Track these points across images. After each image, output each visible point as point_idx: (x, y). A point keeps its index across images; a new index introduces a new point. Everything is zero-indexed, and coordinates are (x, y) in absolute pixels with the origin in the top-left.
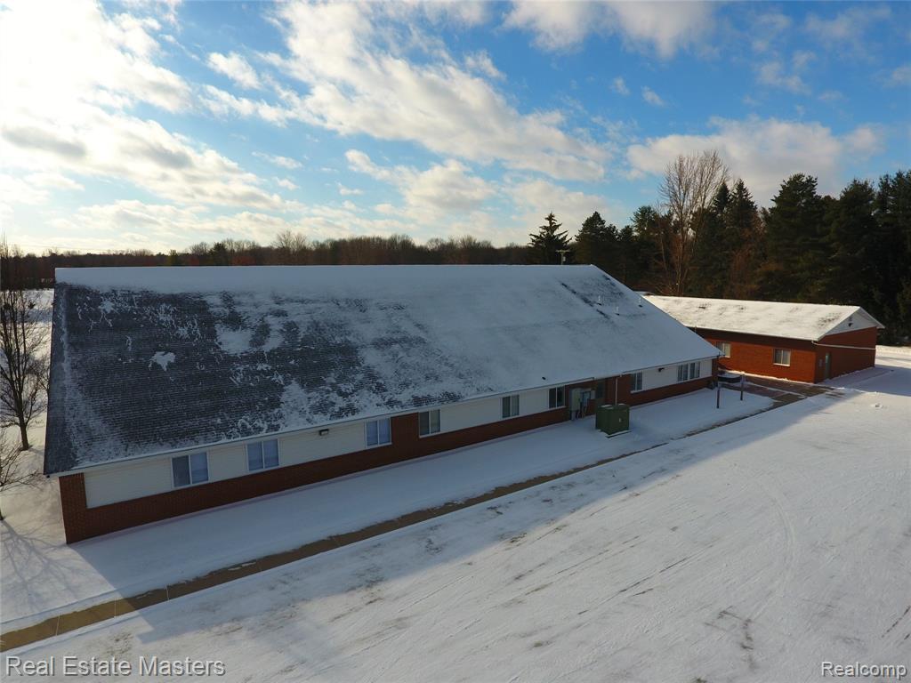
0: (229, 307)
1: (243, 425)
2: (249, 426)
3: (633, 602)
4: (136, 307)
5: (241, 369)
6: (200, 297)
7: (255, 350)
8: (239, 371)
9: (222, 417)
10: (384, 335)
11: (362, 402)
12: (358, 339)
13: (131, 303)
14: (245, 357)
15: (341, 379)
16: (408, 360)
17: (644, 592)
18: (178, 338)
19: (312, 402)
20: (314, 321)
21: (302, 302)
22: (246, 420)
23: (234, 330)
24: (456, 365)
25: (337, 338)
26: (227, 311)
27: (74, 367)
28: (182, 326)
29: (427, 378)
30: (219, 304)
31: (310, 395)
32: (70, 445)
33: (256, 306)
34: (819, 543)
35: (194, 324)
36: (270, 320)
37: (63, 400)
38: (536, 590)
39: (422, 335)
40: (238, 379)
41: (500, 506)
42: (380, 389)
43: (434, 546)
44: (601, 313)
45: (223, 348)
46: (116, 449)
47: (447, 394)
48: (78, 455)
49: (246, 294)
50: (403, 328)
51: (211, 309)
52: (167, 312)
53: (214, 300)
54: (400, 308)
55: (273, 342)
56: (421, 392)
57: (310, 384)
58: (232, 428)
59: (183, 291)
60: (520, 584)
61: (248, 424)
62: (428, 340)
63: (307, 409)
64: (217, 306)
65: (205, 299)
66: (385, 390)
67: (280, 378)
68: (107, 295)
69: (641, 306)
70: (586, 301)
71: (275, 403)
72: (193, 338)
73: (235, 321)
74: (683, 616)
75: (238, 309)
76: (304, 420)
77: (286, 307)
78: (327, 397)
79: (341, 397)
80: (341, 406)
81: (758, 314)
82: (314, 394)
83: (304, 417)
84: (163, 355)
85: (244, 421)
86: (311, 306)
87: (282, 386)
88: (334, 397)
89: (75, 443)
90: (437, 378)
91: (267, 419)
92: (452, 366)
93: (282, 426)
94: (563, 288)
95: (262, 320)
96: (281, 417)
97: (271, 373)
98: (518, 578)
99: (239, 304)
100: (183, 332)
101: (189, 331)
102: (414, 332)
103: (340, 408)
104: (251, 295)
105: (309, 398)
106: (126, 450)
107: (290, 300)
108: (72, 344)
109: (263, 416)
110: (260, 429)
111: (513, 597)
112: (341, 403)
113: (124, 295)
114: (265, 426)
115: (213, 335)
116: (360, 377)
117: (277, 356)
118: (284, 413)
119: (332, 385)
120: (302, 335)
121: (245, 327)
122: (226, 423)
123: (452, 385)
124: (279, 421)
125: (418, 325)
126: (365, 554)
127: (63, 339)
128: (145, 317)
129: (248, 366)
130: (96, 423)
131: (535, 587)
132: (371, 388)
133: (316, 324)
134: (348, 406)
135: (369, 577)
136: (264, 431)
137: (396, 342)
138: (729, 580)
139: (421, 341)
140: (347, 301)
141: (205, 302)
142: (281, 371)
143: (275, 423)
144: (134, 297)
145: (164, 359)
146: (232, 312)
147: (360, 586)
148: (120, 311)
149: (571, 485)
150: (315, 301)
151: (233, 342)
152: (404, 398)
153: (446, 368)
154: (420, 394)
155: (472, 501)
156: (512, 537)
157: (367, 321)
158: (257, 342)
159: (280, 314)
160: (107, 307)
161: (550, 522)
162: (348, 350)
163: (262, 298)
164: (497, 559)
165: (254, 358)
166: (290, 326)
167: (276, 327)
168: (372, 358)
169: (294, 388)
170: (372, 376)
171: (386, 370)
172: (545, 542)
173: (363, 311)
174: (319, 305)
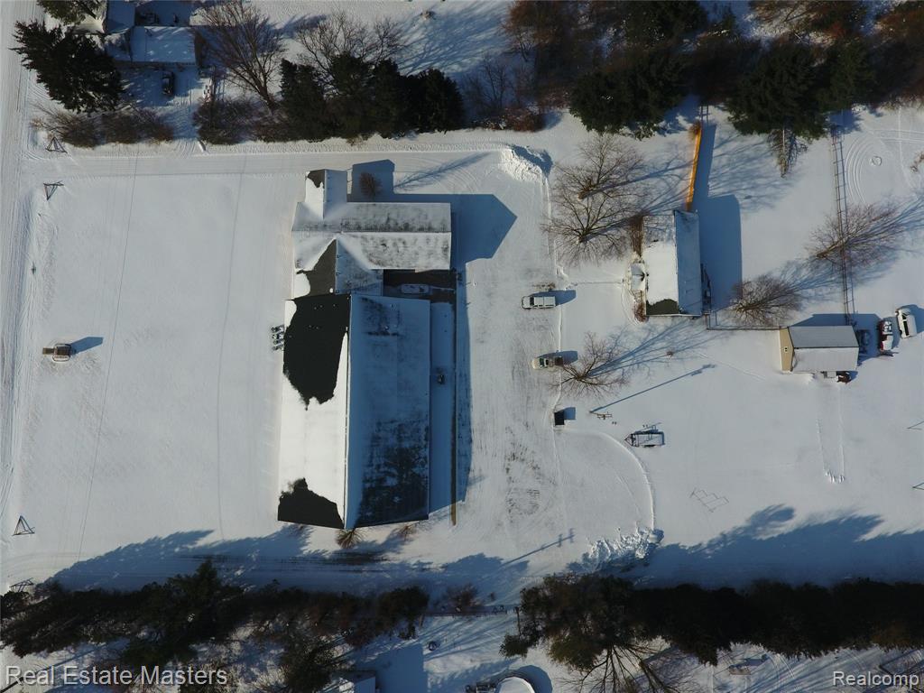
0: (372, 481)
5: (404, 482)
6: (365, 489)
7: (396, 477)
10: (395, 436)
12: (396, 446)
14: (399, 480)
15: (413, 456)
16: (409, 434)
18: (388, 496)
20: (384, 456)
21: (372, 458)
23: (386, 481)
25: (395, 452)
26: (374, 482)
28: (382, 495)
29: (418, 433)
31: (417, 467)
33: (372, 473)
35: (381, 492)
36: (382, 470)
39: (398, 424)
40: (408, 483)
41: (459, 435)
42: (420, 448)
45: (395, 485)
49: (365, 475)
50: (393, 428)
51: (373, 486)
53: (368, 485)
54: (380, 424)
55: (394, 471)
57: (414, 465)
58: (424, 486)
62: (401, 423)
64: (372, 484)
65: (367, 487)
67: (410, 473)
71: (418, 476)
72: (388, 492)
73: (381, 480)
75: (374, 478)
76: (426, 470)
77: (375, 462)
82: (417, 465)
84: (395, 500)
86: (375, 455)
87: (413, 473)
88: (420, 460)
92: (414, 422)
95: (381, 472)
97: (407, 475)
99: (371, 478)
100: (384, 494)
101: (384, 492)
102: (395, 425)
104: (366, 473)
107: (371, 461)
111: (485, 452)
114: (425, 479)
115: (388, 487)
117: (400, 471)
118: (422, 474)
119: (415, 460)
120: (391, 462)
121: (385, 478)
124: (425, 476)
125: (392, 423)
128: (375, 504)
129: (403, 480)
131: (485, 447)
133: (386, 456)
134: (424, 458)
137: (400, 434)
139: (400, 425)
140: (372, 442)
142: (407, 472)
145: (397, 499)
146: (376, 480)
149: (460, 415)
150: (372, 453)
151: (391, 482)
152: (424, 443)
153: (415, 424)
154: (424, 438)
155: (454, 438)
156: (470, 441)
157: (386, 439)
158: (393, 476)
159: (379, 466)
160: (369, 514)
161: (470, 431)
162: (401, 451)
163: (368, 470)
164: (474, 447)
165: (400, 478)
166: (386, 464)
167: (386, 469)
168: (406, 445)
169: (414, 470)
170: (414, 448)
171: (413, 443)
172: (475, 436)
173: (380, 438)
174: (375, 452)
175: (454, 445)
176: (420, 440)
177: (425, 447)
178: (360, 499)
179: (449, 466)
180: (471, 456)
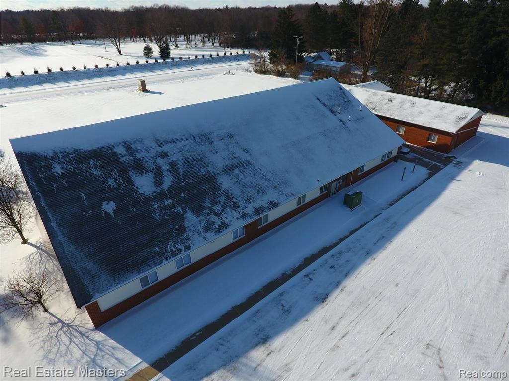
0: (132, 154)
1: (171, 249)
2: (175, 249)
3: (388, 342)
4: (76, 166)
5: (156, 206)
6: (111, 149)
7: (159, 189)
8: (155, 208)
9: (157, 245)
10: (228, 162)
11: (229, 218)
12: (214, 168)
13: (70, 162)
14: (155, 196)
15: (213, 203)
16: (245, 180)
17: (392, 334)
18: (111, 188)
19: (203, 224)
20: (186, 158)
21: (173, 142)
22: (171, 245)
23: (142, 175)
24: (272, 179)
25: (202, 170)
26: (131, 158)
27: (59, 225)
28: (110, 178)
29: (258, 192)
30: (125, 153)
31: (200, 219)
32: (82, 284)
33: (148, 150)
34: (463, 291)
35: (116, 175)
36: (161, 162)
37: (64, 252)
38: (343, 337)
39: (249, 158)
40: (157, 215)
41: (310, 274)
42: (236, 206)
43: (286, 308)
44: (341, 121)
45: (141, 192)
46: (109, 281)
47: (271, 203)
48: (90, 290)
49: (138, 141)
50: (237, 155)
51: (122, 159)
52: (96, 166)
53: (121, 150)
54: (231, 137)
55: (168, 181)
56: (258, 204)
57: (198, 210)
58: (166, 252)
59: (99, 146)
60: (335, 333)
61: (173, 247)
62: (253, 162)
63: (200, 229)
64: (125, 156)
65: (115, 151)
66: (238, 207)
67: (179, 209)
68: (53, 158)
69: (361, 111)
70: (332, 112)
71: (183, 229)
72: (119, 185)
73: (139, 167)
74: (412, 349)
75: (138, 156)
76: (202, 238)
77: (166, 148)
78: (209, 219)
79: (217, 217)
80: (218, 224)
81: (423, 109)
82: (201, 218)
83: (201, 236)
84: (107, 204)
85: (171, 246)
86: (180, 145)
87: (182, 215)
88: (213, 218)
89: (85, 283)
90: (263, 191)
91: (182, 242)
92: (269, 180)
93: (192, 245)
94: (317, 102)
95: (155, 162)
96: (189, 239)
97: (173, 206)
98: (333, 329)
99: (137, 151)
100: (111, 182)
101: (115, 180)
102: (244, 157)
103: (219, 226)
104: (141, 141)
105: (200, 221)
106: (115, 281)
107: (166, 142)
108: (49, 206)
109: (180, 240)
110: (180, 250)
111: (334, 344)
112: (218, 222)
113: (64, 157)
114: (183, 247)
115: (130, 182)
116: (223, 199)
117: (173, 192)
118: (190, 235)
119: (210, 208)
120: (181, 171)
121: (147, 171)
122: (161, 249)
123: (271, 196)
124: (190, 242)
125: (244, 150)
126: (254, 319)
127: (42, 203)
128: (84, 174)
129: (159, 203)
130: (90, 266)
131: (342, 334)
132: (230, 207)
133: (186, 160)
134: (222, 222)
135: (261, 336)
136: (184, 251)
137: (236, 167)
138: (428, 321)
139: (249, 163)
140: (199, 136)
141: (116, 152)
142: (179, 203)
143: (187, 244)
144: (71, 156)
145: (109, 207)
146: (135, 159)
147: (260, 343)
148: (67, 171)
149: (340, 253)
150: (181, 140)
151: (144, 184)
152: (249, 210)
153: (267, 183)
154: (257, 206)
155: (295, 271)
156: (322, 298)
157: (215, 152)
158: (158, 182)
159: (164, 155)
160: (57, 169)
161: (338, 284)
162: (211, 179)
163: (149, 143)
164: (319, 315)
165: (160, 196)
166: (173, 164)
167: (165, 167)
168: (225, 182)
169: (189, 215)
170: (229, 197)
171: (235, 191)
172: (338, 301)
173: (211, 143)
174: (184, 143)
175: (285, 278)
176: (248, 200)
177: (244, 216)
178: (87, 146)
179: (239, 297)
180: (295, 321)
